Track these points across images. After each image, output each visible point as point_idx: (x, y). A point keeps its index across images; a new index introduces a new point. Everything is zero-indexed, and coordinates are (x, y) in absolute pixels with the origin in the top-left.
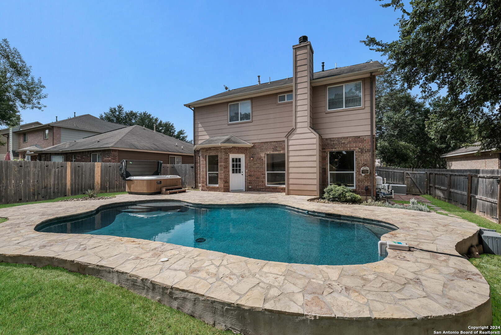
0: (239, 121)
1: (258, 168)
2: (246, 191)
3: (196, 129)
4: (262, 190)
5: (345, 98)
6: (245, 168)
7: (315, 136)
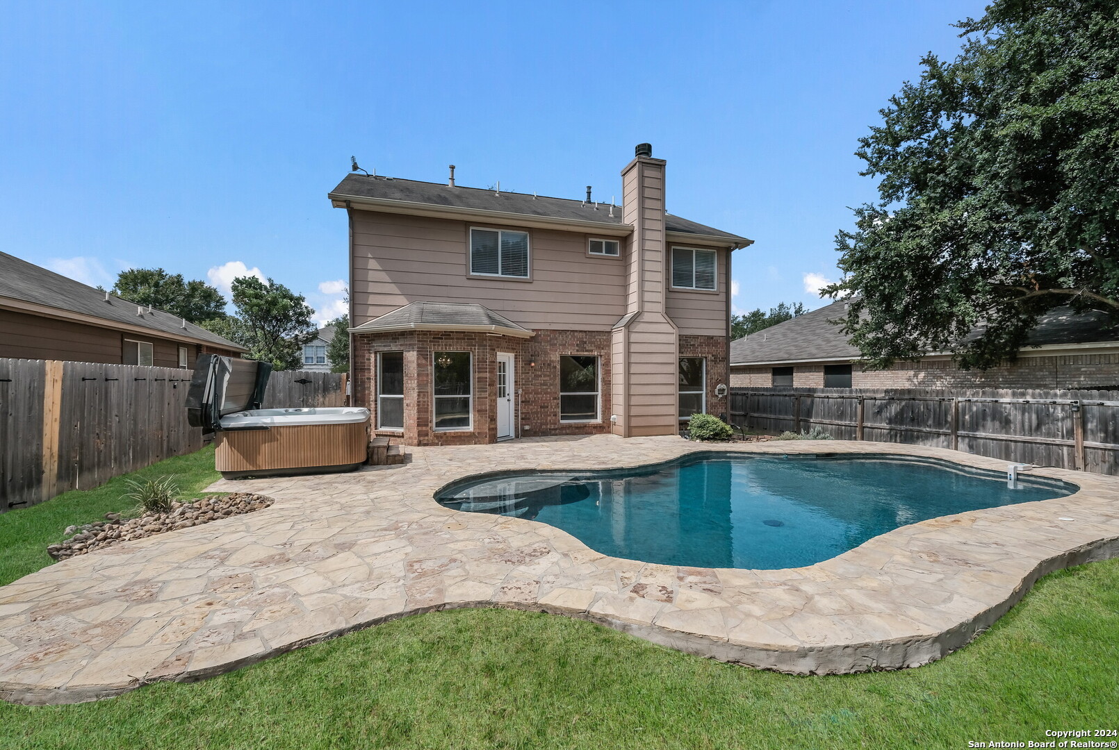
0: (500, 275)
1: (545, 384)
2: (517, 436)
3: (358, 272)
4: (553, 432)
5: (696, 272)
6: (516, 385)
7: (671, 330)
